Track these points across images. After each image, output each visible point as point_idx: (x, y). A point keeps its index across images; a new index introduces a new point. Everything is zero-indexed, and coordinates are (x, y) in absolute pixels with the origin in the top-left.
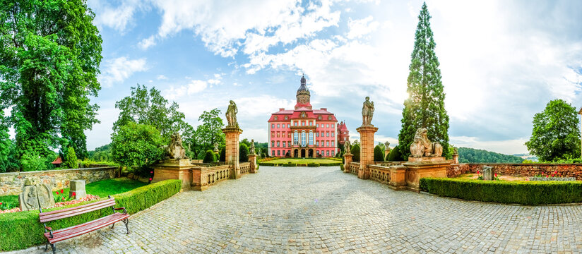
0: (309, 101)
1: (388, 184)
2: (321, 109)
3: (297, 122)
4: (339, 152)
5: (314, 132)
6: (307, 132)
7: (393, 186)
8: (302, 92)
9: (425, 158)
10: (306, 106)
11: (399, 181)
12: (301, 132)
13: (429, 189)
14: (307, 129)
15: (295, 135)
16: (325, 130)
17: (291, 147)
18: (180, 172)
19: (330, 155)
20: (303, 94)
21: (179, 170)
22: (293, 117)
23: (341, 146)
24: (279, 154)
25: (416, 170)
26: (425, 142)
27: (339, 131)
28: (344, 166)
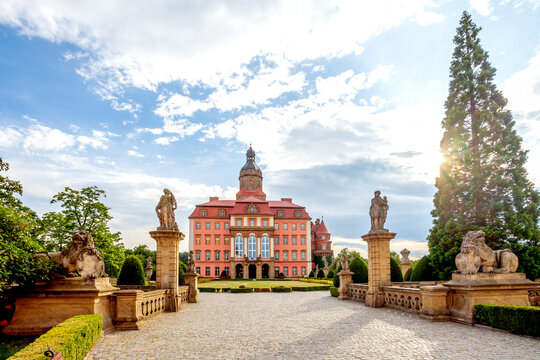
0: (260, 186)
1: (418, 313)
2: (282, 200)
3: (242, 219)
4: (314, 270)
5: (271, 236)
6: (259, 236)
7: (428, 315)
8: (248, 172)
9: (481, 274)
10: (256, 195)
11: (437, 308)
12: (247, 236)
13: (491, 321)
14: (259, 231)
15: (237, 241)
16: (290, 233)
17: (229, 260)
18: (97, 301)
19: (299, 274)
20: (250, 175)
21: (93, 298)
22: (234, 211)
23: (316, 260)
24: (208, 273)
25: (466, 292)
26: (481, 250)
27: (314, 234)
28: (340, 289)
